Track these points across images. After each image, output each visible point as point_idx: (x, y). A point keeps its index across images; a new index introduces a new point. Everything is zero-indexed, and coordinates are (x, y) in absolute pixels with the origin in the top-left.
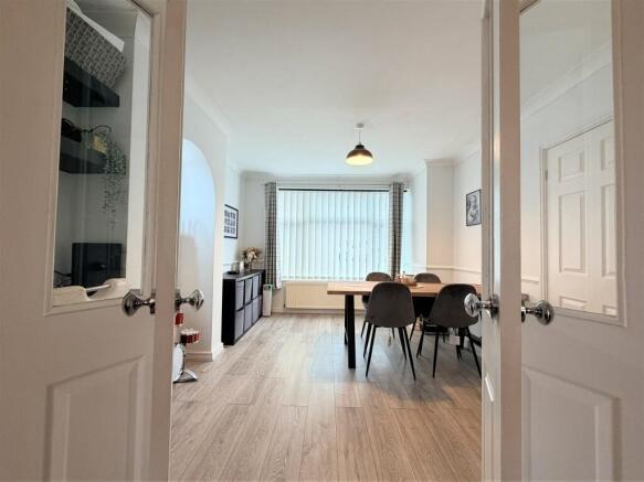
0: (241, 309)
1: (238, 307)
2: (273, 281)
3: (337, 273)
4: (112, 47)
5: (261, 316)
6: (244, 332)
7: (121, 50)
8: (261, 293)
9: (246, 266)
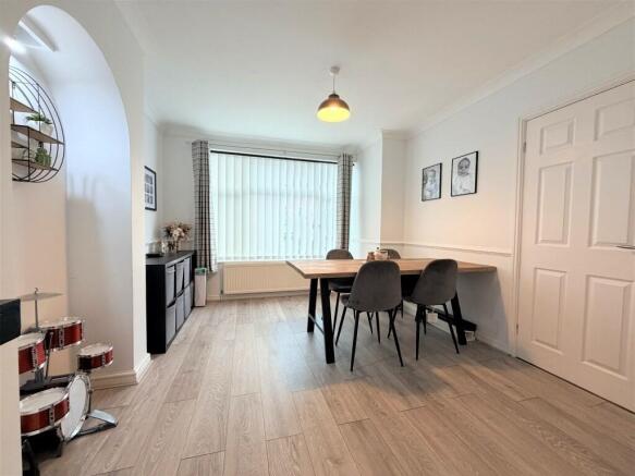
0: (173, 303)
1: (168, 302)
2: (208, 264)
3: (283, 250)
5: (193, 307)
6: (177, 331)
8: (192, 278)
9: (171, 246)
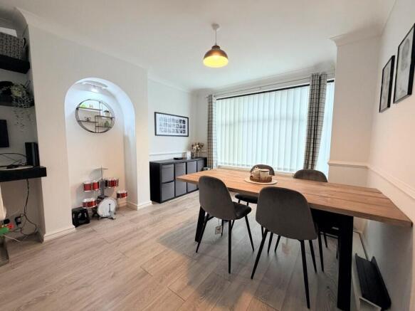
0: (166, 183)
4: (7, 35)
6: (176, 197)
7: (16, 36)
9: (192, 155)
